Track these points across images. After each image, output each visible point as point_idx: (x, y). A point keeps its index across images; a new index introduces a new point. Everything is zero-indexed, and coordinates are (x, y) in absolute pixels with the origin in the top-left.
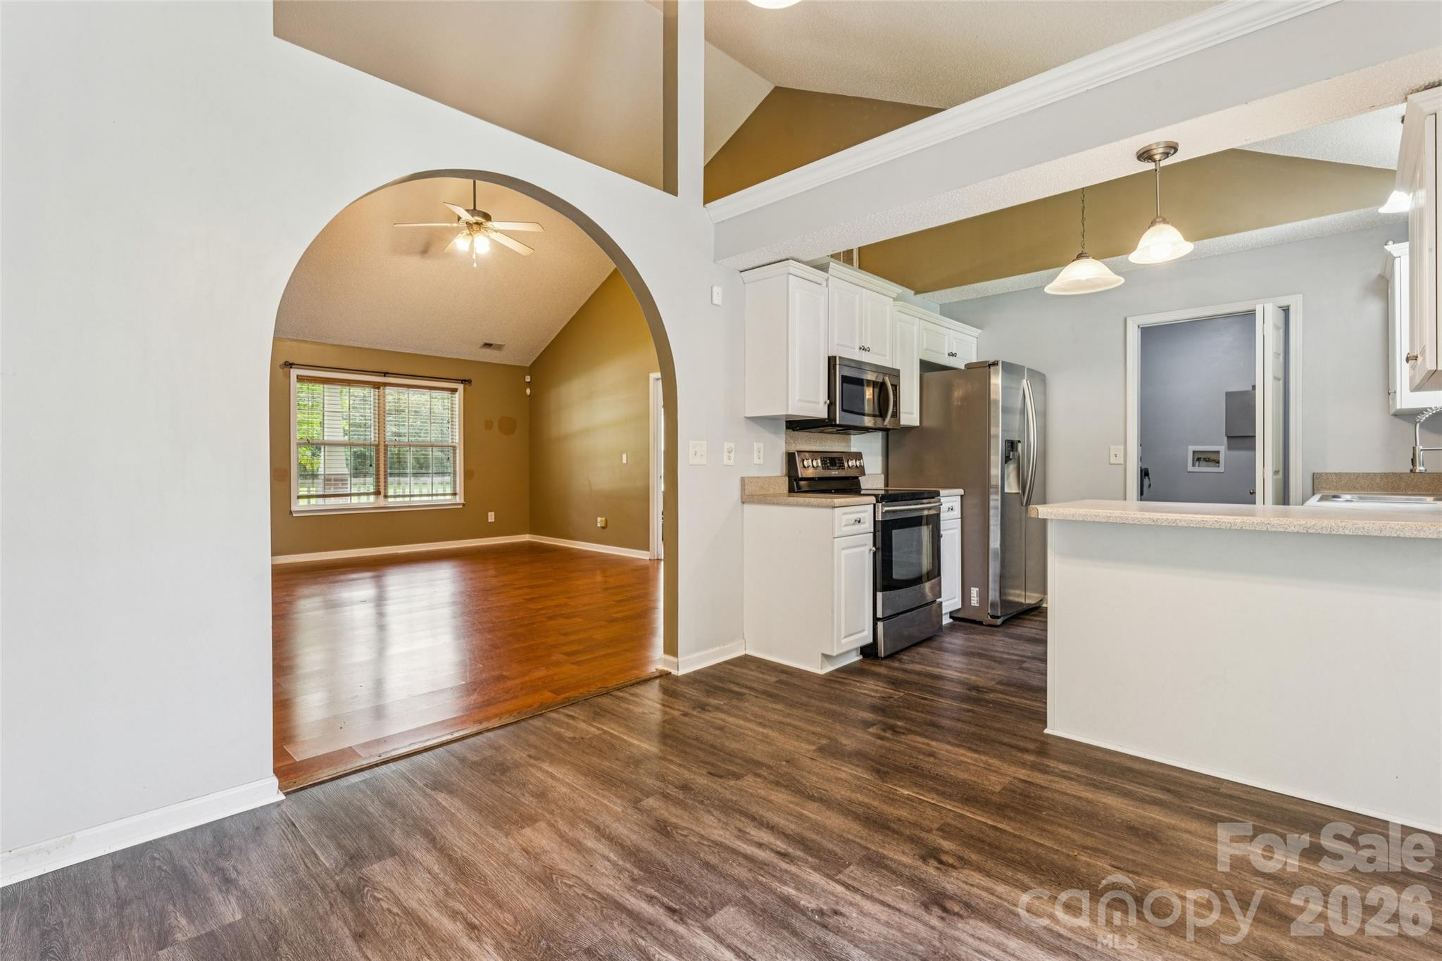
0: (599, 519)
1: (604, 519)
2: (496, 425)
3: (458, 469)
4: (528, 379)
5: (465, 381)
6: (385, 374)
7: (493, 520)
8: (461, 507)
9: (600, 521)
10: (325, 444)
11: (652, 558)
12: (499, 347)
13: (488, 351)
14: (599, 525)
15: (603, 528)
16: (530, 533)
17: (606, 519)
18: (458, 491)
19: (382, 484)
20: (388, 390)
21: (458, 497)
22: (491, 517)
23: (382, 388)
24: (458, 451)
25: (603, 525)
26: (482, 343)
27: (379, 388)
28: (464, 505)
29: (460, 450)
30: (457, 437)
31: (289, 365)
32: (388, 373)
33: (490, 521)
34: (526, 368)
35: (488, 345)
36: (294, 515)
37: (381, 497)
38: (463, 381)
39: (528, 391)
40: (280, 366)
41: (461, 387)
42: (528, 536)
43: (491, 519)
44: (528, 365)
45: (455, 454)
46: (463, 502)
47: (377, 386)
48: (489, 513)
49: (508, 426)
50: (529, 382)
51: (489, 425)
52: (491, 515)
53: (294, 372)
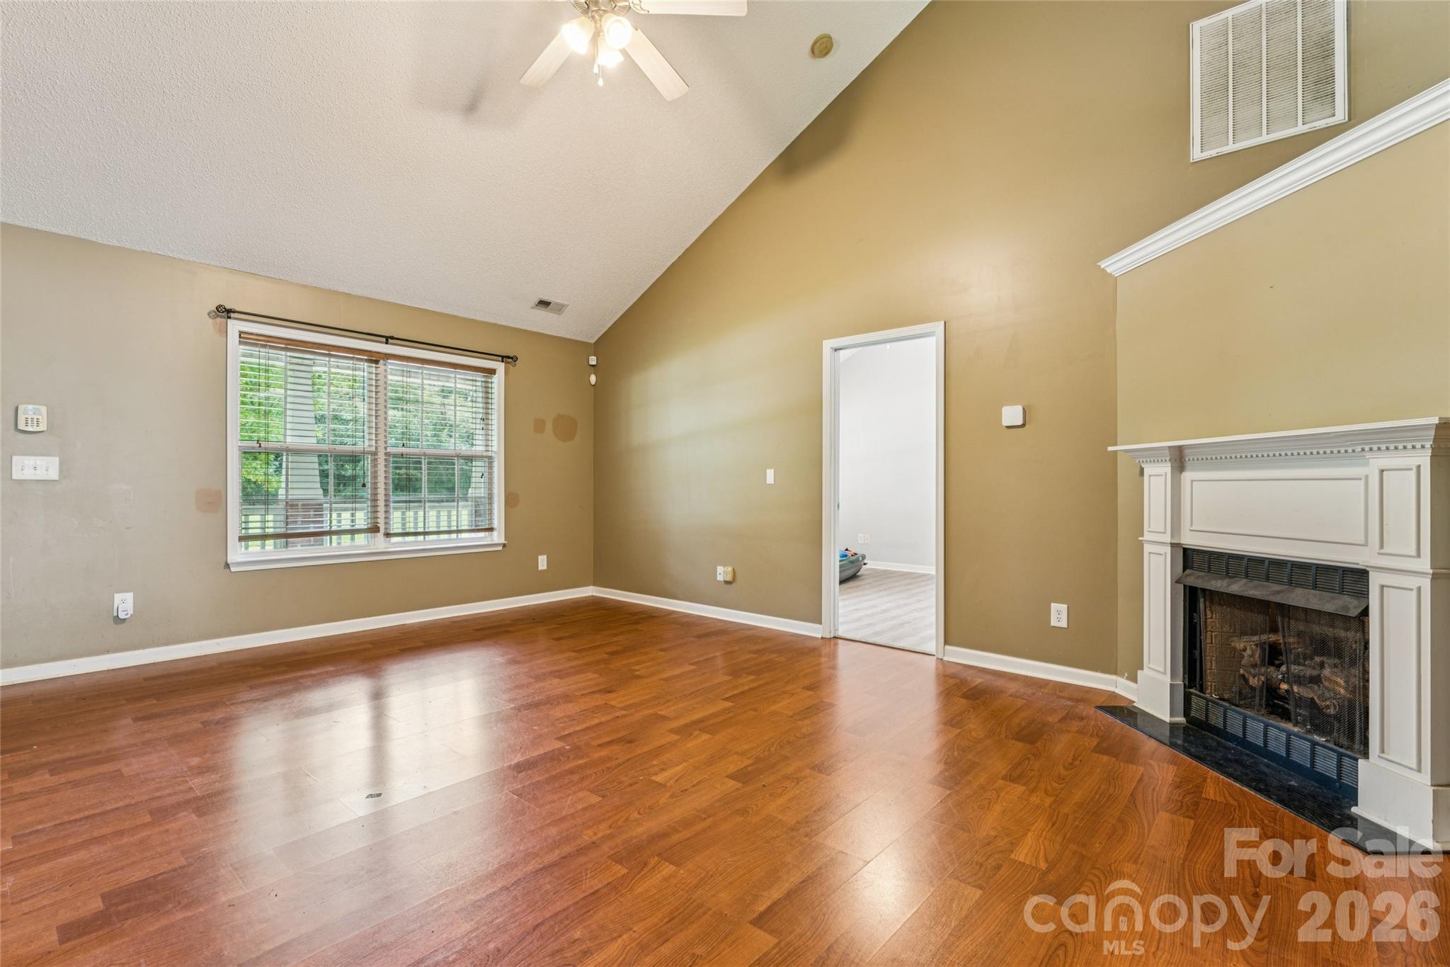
0: (720, 569)
1: (730, 569)
2: (549, 427)
3: (495, 491)
4: (593, 360)
5: (508, 357)
6: (388, 339)
7: (545, 568)
8: (500, 548)
9: (722, 573)
10: (288, 450)
11: (828, 636)
12: (560, 309)
13: (542, 313)
14: (720, 578)
15: (727, 583)
16: (595, 584)
17: (733, 569)
18: (495, 526)
19: (381, 515)
20: (392, 365)
21: (495, 533)
22: (543, 562)
23: (381, 362)
24: (495, 464)
25: (729, 578)
26: (536, 300)
27: (377, 362)
28: (504, 545)
29: (499, 463)
30: (495, 443)
31: (225, 312)
32: (392, 338)
33: (540, 568)
34: (591, 344)
35: (544, 304)
36: (233, 569)
37: (380, 535)
38: (504, 358)
39: (593, 379)
40: (209, 314)
41: (500, 367)
42: (591, 588)
43: (543, 566)
44: (593, 341)
45: (491, 467)
46: (503, 541)
47: (374, 358)
48: (540, 557)
49: (565, 428)
50: (593, 366)
51: (539, 426)
52: (542, 561)
53: (235, 327)
